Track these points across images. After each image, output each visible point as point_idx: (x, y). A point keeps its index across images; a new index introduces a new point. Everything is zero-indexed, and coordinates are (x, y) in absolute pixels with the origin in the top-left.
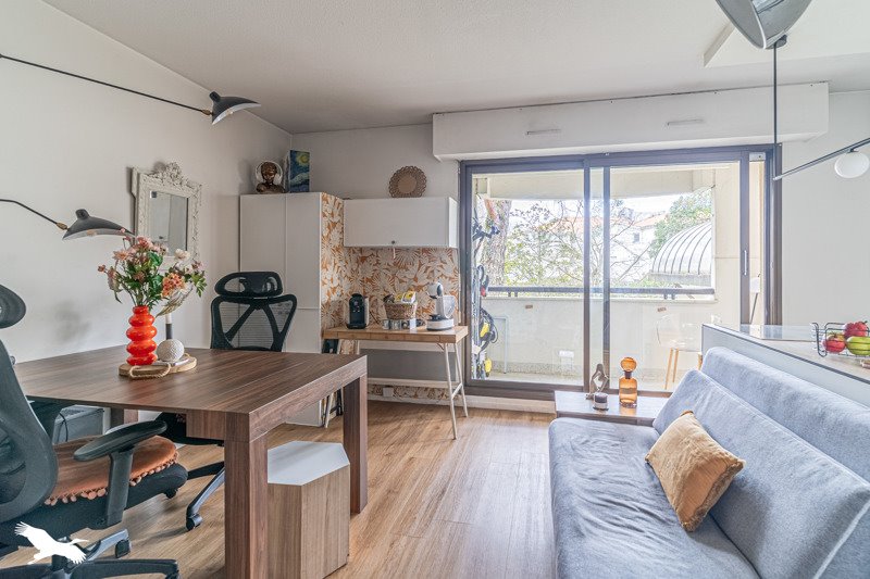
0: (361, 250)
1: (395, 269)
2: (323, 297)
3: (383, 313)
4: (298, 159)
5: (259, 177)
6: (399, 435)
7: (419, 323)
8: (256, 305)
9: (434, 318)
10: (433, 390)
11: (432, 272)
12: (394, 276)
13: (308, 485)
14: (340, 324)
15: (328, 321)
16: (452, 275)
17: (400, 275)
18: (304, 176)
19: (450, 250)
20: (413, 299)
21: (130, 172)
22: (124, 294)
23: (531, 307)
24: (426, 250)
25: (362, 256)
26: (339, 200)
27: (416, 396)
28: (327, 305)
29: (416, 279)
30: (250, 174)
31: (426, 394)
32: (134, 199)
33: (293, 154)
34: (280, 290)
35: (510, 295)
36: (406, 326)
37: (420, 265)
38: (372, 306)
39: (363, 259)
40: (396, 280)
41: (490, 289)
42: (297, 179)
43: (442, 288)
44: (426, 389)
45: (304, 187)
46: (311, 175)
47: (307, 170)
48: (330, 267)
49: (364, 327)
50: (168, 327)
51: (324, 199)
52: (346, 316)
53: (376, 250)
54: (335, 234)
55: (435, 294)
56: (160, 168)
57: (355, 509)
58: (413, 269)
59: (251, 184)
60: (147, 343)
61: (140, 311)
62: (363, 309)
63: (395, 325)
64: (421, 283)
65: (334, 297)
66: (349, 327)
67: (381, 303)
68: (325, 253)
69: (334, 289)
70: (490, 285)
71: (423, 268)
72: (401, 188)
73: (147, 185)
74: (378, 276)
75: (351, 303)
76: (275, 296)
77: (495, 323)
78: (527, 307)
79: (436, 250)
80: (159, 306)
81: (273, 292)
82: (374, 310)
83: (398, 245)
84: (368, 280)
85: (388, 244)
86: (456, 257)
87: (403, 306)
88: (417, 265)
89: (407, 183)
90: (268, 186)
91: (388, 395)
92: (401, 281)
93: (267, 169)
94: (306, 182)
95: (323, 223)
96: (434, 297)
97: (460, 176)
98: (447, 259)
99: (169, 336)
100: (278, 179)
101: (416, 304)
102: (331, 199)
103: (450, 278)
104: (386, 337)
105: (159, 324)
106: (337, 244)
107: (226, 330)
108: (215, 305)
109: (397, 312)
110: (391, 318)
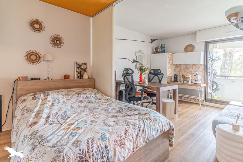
0: (177, 65)
1: (186, 69)
2: (168, 75)
3: (182, 79)
4: (163, 46)
5: (155, 51)
6: (185, 106)
7: (191, 82)
8: (156, 75)
9: (195, 81)
10: (196, 99)
11: (196, 70)
12: (185, 71)
13: (167, 102)
14: (172, 81)
15: (169, 80)
16: (202, 71)
17: (187, 71)
18: (164, 49)
19: (201, 65)
20: (190, 76)
21: (136, 52)
22: (139, 72)
23: (234, 82)
24: (194, 65)
25: (177, 66)
26: (172, 54)
27: (191, 100)
28: (169, 77)
29: (191, 72)
30: (153, 50)
31: (194, 100)
32: (136, 57)
33: (162, 45)
34: (160, 72)
35: (225, 78)
36: (188, 82)
37: (193, 68)
38: (179, 78)
39: (177, 67)
40: (186, 72)
41: (217, 76)
42: (162, 50)
43: (198, 74)
44: (194, 99)
45: (163, 52)
46: (165, 49)
47: (164, 48)
48: (170, 69)
49: (177, 82)
50: (144, 77)
51: (169, 54)
52: (173, 80)
53: (180, 65)
54: (171, 61)
55: (196, 75)
56: (140, 51)
57: (175, 113)
58: (190, 70)
59: (153, 52)
60: (142, 79)
61: (141, 74)
62: (177, 78)
63: (185, 82)
64: (192, 73)
65: (170, 75)
66: (174, 81)
67: (182, 77)
68: (168, 65)
69: (170, 73)
70: (217, 75)
71: (193, 69)
72: (188, 50)
73: (138, 54)
74: (181, 71)
75: (174, 76)
76: (159, 74)
77: (219, 86)
78: (232, 82)
79: (197, 64)
80: (144, 73)
81: (159, 73)
82: (180, 79)
83: (186, 63)
84: (178, 72)
85: (184, 63)
86: (203, 66)
87: (187, 77)
88: (192, 68)
89: (189, 48)
90: (157, 52)
91: (183, 99)
92: (187, 72)
93: (156, 49)
94: (164, 50)
95: (168, 59)
96: (195, 76)
97: (205, 45)
98: (200, 67)
99: (144, 78)
100: (158, 50)
101: (191, 77)
102: (170, 54)
103: (201, 72)
104: (183, 84)
105: (143, 76)
106: (171, 63)
107: (151, 79)
108: (149, 74)
109: (185, 79)
110: (184, 80)
